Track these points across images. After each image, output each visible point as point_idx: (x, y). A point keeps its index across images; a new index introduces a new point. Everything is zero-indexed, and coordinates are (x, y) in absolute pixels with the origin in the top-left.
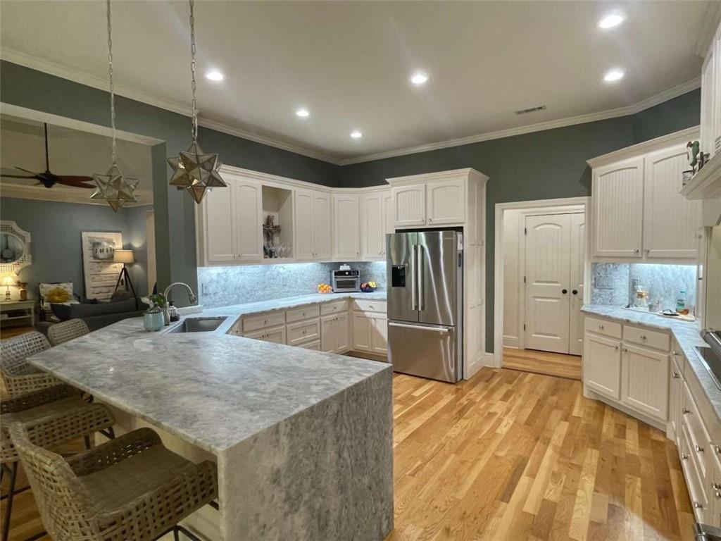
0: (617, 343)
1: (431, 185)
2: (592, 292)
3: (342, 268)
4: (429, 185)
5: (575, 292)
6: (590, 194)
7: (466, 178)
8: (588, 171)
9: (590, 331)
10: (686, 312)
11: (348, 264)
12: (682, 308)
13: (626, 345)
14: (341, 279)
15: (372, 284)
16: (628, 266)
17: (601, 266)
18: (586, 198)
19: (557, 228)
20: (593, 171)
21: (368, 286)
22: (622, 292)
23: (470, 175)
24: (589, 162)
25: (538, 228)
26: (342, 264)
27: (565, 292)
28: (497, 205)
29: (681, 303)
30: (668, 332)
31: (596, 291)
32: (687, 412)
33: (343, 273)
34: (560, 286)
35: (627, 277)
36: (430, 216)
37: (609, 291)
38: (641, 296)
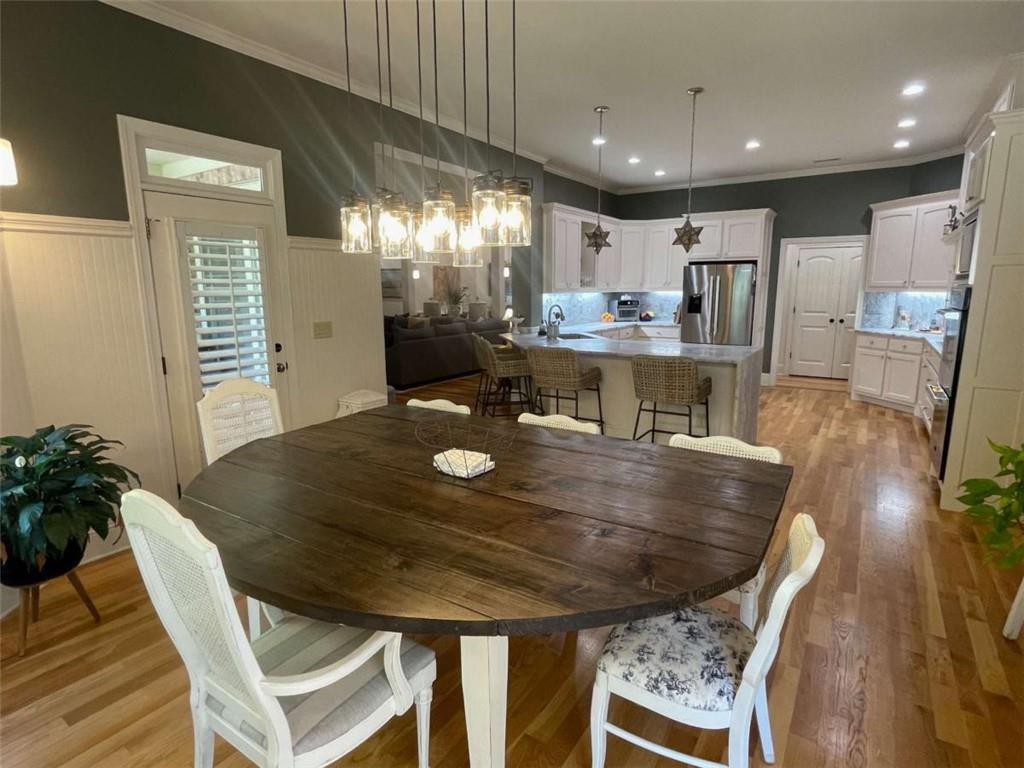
0: (883, 353)
1: (728, 222)
2: (863, 317)
3: (623, 298)
4: (726, 222)
5: (842, 321)
6: (869, 233)
7: (764, 217)
8: (869, 213)
9: (861, 347)
10: (937, 329)
11: (629, 294)
12: (934, 326)
13: (890, 354)
14: (625, 308)
15: (651, 314)
16: (895, 294)
17: (873, 295)
18: (864, 237)
19: (829, 260)
20: (874, 214)
21: (647, 315)
22: (888, 315)
23: (767, 215)
24: (871, 206)
25: (811, 261)
26: (623, 294)
27: (832, 321)
28: (783, 240)
29: (934, 322)
30: (923, 340)
31: (867, 316)
32: (929, 380)
33: (625, 303)
34: (828, 316)
35: (894, 304)
36: (725, 250)
37: (877, 316)
38: (903, 318)
